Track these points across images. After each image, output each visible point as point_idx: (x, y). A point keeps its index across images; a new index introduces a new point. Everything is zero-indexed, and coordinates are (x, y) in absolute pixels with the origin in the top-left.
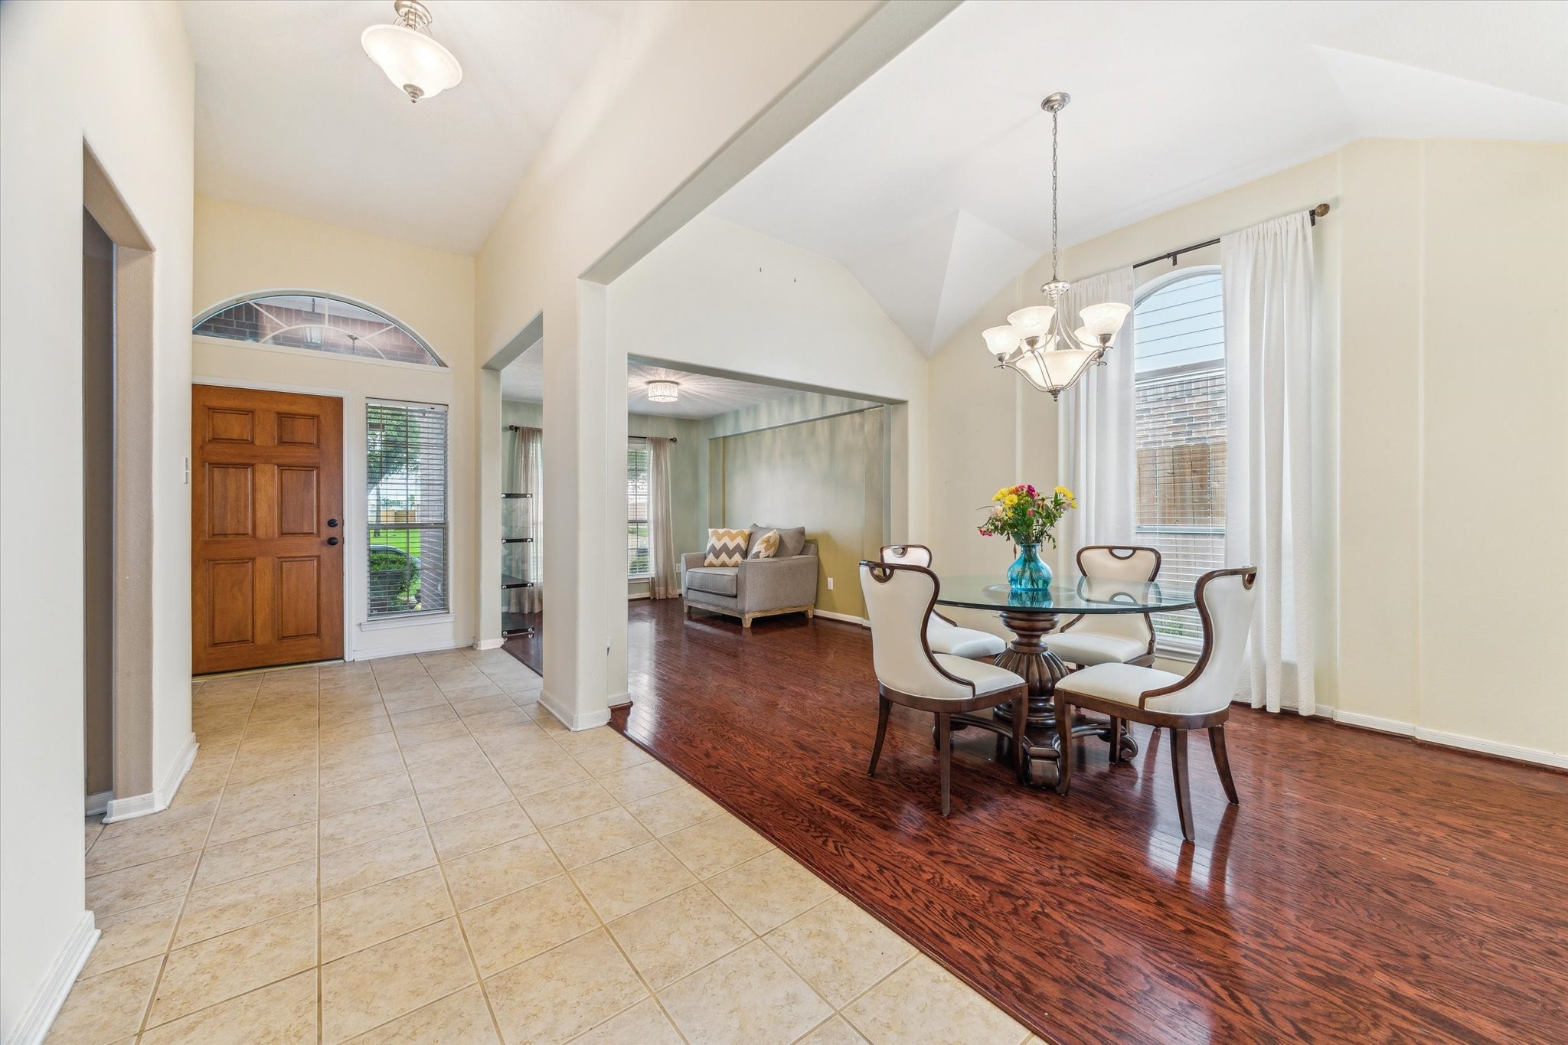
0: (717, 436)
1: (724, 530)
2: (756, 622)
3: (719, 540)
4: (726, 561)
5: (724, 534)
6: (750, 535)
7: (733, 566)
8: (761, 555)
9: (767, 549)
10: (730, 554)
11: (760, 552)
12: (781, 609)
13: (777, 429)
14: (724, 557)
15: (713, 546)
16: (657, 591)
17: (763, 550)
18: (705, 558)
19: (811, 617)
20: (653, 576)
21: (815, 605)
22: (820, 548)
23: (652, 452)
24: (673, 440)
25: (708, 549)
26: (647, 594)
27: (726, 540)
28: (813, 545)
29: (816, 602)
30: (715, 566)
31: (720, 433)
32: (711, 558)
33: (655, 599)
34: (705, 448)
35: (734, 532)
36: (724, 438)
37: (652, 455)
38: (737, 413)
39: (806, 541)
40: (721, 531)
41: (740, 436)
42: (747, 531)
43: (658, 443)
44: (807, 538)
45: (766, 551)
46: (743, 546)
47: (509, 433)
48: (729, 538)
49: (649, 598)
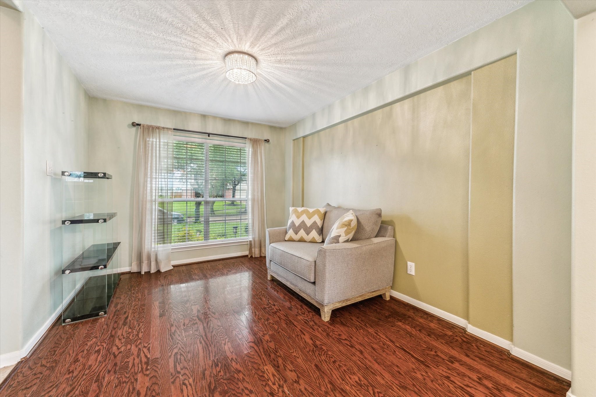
0: (298, 137)
1: (303, 209)
2: (335, 313)
3: (298, 217)
4: (304, 237)
5: (303, 212)
6: (325, 213)
7: (309, 242)
8: (341, 239)
9: (347, 233)
10: (308, 231)
11: (340, 236)
12: (360, 296)
13: (350, 122)
14: (302, 233)
15: (293, 223)
16: (253, 251)
17: (343, 234)
18: (286, 232)
19: (388, 299)
20: (251, 240)
21: (391, 287)
22: (397, 230)
23: (251, 150)
24: (267, 141)
25: (288, 225)
26: (247, 253)
27: (304, 218)
28: (390, 227)
29: (393, 283)
30: (295, 241)
31: (301, 134)
32: (291, 233)
33: (252, 257)
34: (290, 147)
35: (311, 210)
36: (304, 137)
37: (250, 152)
38: (314, 115)
39: (383, 222)
40: (300, 209)
41: (316, 134)
42: (322, 210)
43: (255, 142)
44: (384, 218)
45: (346, 235)
46: (319, 224)
47: (134, 129)
48: (307, 215)
49: (247, 256)
